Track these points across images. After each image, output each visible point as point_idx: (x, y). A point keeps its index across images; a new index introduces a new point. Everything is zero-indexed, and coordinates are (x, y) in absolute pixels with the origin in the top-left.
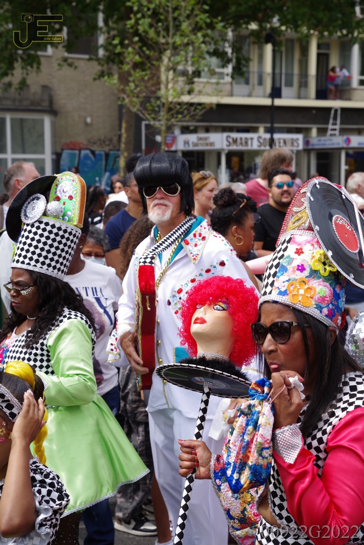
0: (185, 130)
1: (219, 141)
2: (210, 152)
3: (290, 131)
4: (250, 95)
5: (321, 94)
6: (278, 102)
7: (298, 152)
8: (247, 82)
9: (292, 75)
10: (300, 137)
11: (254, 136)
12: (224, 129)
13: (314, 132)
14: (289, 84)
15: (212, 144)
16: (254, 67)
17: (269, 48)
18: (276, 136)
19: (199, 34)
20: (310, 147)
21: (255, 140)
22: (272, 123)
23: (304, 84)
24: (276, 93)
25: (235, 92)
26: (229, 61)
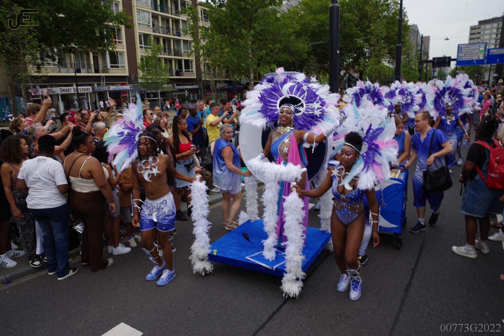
0: (42, 87)
1: (57, 90)
2: (54, 95)
3: (86, 85)
4: (68, 72)
5: (97, 71)
6: (78, 74)
7: (90, 93)
8: (66, 67)
9: (84, 64)
10: (90, 87)
11: (72, 88)
12: (59, 86)
13: (96, 85)
14: (84, 67)
15: (54, 92)
16: (68, 61)
17: (72, 54)
18: (79, 87)
19: (34, 50)
20: (95, 91)
21: (72, 90)
22: (76, 83)
23: (89, 67)
24: (79, 71)
25: (61, 71)
26: (55, 59)
